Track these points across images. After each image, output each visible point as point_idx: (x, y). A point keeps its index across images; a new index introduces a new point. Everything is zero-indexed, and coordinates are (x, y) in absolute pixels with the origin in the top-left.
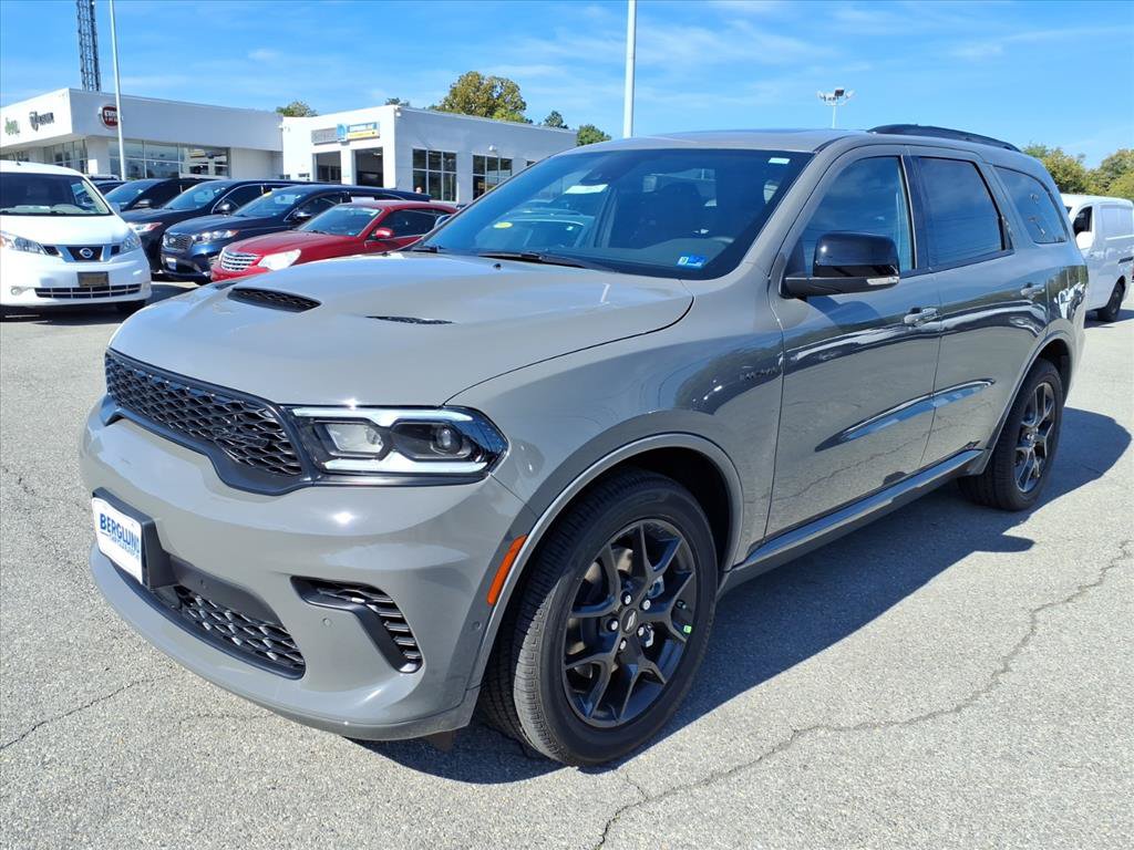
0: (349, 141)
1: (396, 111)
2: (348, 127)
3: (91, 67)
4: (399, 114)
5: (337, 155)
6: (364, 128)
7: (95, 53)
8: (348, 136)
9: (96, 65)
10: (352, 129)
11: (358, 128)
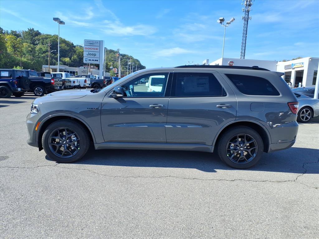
0: (295, 68)
1: (309, 59)
2: (295, 64)
3: (243, 52)
4: (310, 60)
5: (291, 72)
6: (299, 64)
7: (245, 48)
8: (294, 67)
9: (245, 51)
10: (296, 65)
11: (297, 64)
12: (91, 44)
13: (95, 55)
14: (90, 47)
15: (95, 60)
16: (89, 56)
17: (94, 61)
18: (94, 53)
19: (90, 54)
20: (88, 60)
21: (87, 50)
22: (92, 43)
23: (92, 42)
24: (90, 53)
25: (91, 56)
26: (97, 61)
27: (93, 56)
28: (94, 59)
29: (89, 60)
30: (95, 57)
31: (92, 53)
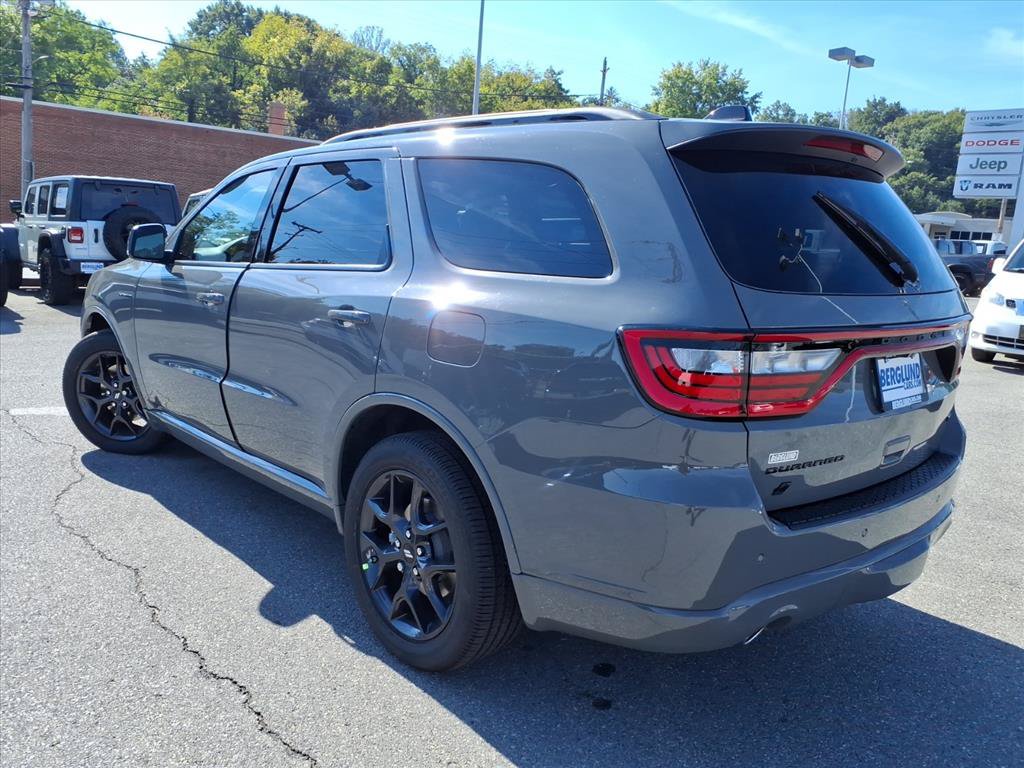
12: (992, 125)
13: (1002, 165)
14: (986, 137)
15: (1000, 186)
16: (978, 170)
17: (994, 186)
18: (998, 158)
19: (981, 165)
20: (971, 186)
21: (975, 149)
22: (998, 121)
23: (999, 117)
24: (983, 158)
25: (988, 171)
26: (1010, 186)
27: (995, 171)
28: (997, 181)
29: (976, 186)
30: (1002, 172)
31: (989, 159)
